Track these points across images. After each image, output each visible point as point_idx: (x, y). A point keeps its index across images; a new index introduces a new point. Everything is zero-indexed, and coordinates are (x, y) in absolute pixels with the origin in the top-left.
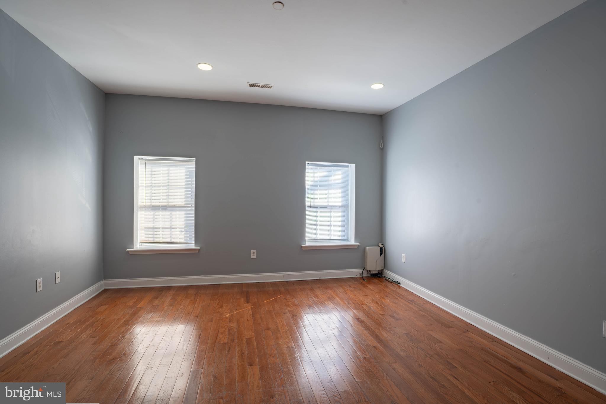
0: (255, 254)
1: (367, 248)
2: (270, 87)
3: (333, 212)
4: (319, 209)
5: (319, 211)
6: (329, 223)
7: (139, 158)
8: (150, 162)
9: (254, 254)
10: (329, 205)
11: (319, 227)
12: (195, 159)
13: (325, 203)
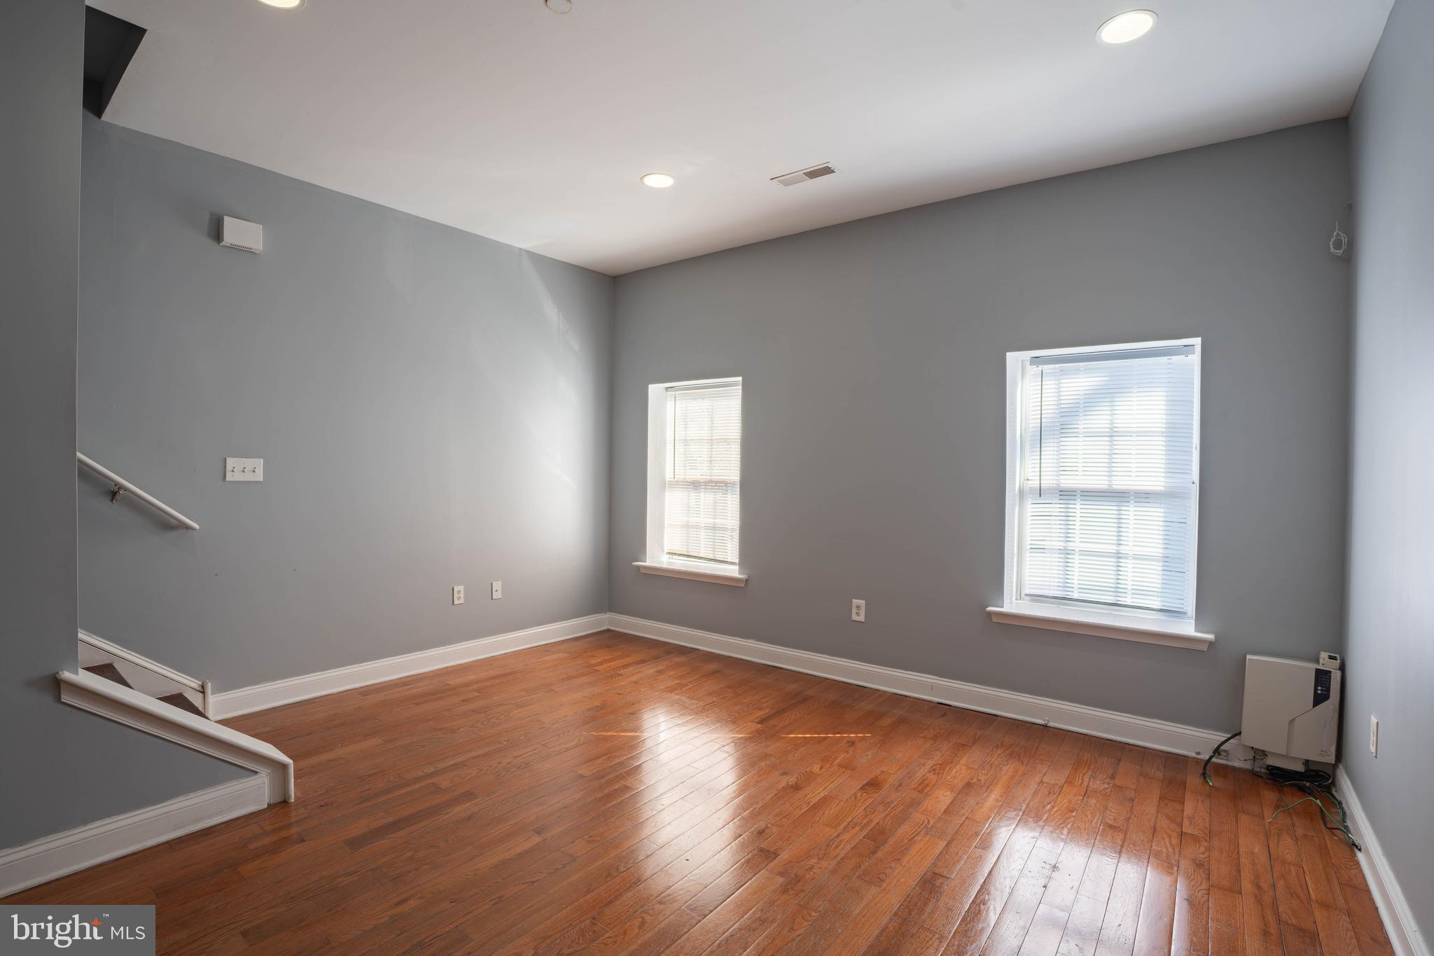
0: (863, 612)
1: (1248, 657)
2: (827, 171)
3: (1132, 511)
4: (1078, 502)
5: (1078, 506)
6: (1113, 548)
7: (667, 388)
8: (683, 394)
9: (859, 610)
10: (1114, 487)
11: (1076, 560)
12: (740, 379)
13: (1098, 482)
